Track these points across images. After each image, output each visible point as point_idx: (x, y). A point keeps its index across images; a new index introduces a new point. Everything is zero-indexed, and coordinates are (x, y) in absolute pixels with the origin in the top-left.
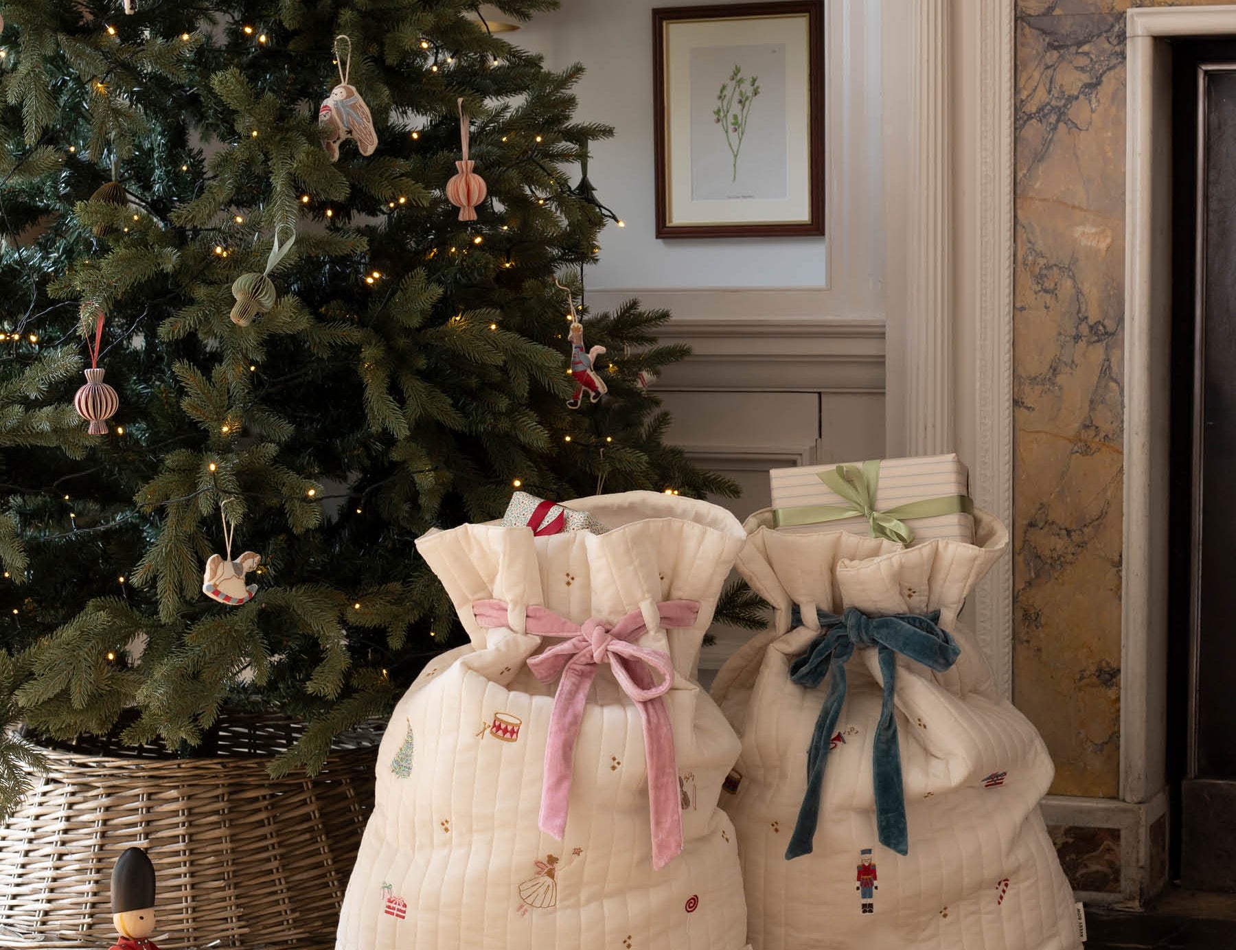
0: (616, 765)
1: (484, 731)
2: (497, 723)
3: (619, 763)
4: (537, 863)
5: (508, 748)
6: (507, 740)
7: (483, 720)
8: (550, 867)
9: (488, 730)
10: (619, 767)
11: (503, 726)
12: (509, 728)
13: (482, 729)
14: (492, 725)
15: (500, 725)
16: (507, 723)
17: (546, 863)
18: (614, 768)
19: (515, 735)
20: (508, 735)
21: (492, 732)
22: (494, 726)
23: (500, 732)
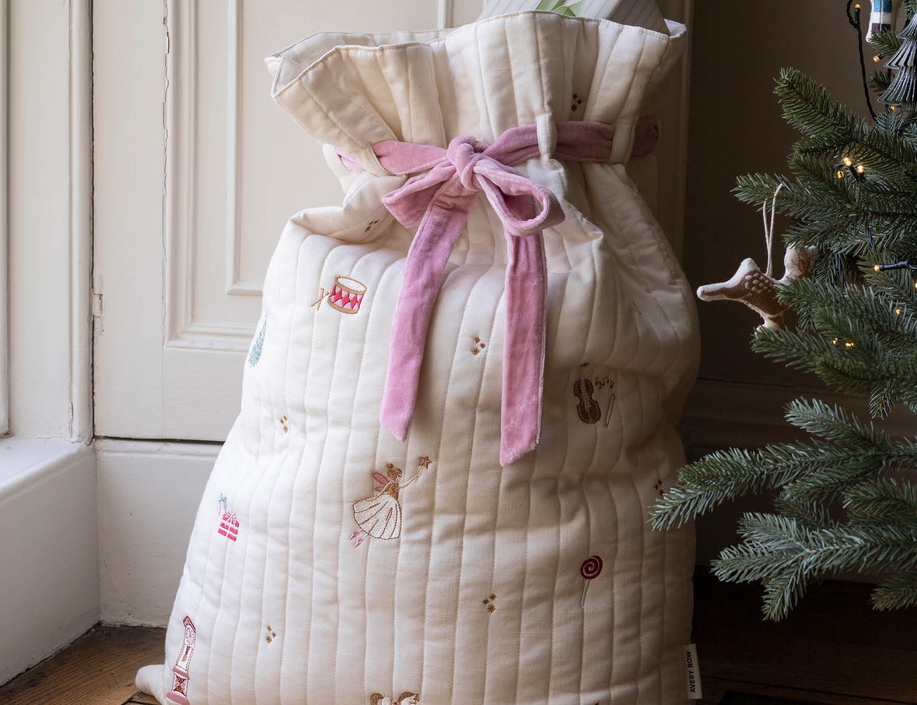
0: (480, 348)
1: (320, 300)
2: (338, 290)
3: (483, 346)
4: (374, 474)
5: (349, 321)
6: (347, 312)
7: (321, 286)
8: (391, 481)
9: (326, 298)
10: (482, 351)
11: (344, 294)
12: (352, 296)
13: (319, 298)
14: (330, 291)
15: (340, 293)
16: (349, 291)
17: (386, 475)
18: (476, 351)
19: (356, 305)
20: (348, 306)
21: (330, 302)
22: (334, 293)
23: (339, 302)
